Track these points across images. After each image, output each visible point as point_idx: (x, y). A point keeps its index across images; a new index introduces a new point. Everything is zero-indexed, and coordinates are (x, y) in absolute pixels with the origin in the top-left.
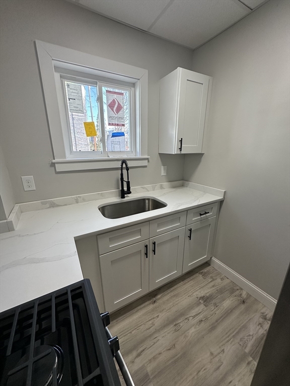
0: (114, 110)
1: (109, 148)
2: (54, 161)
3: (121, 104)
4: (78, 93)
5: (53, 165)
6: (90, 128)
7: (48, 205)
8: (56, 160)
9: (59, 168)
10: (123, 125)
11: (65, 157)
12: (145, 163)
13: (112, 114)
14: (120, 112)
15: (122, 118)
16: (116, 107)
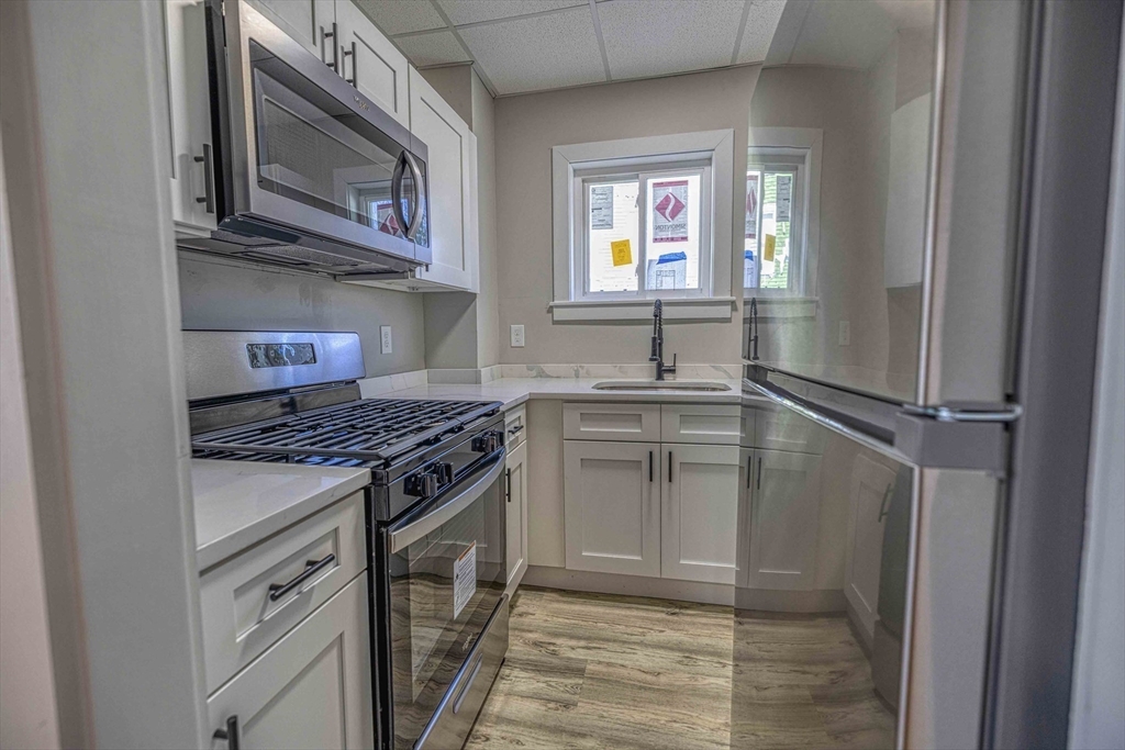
0: (667, 215)
1: (652, 284)
2: (551, 303)
3: (683, 201)
4: (606, 199)
5: (550, 310)
6: (621, 251)
7: (534, 373)
8: (557, 302)
9: (559, 314)
10: (685, 239)
11: (568, 297)
12: (725, 311)
13: (662, 221)
14: (680, 216)
15: (684, 226)
16: (670, 207)
